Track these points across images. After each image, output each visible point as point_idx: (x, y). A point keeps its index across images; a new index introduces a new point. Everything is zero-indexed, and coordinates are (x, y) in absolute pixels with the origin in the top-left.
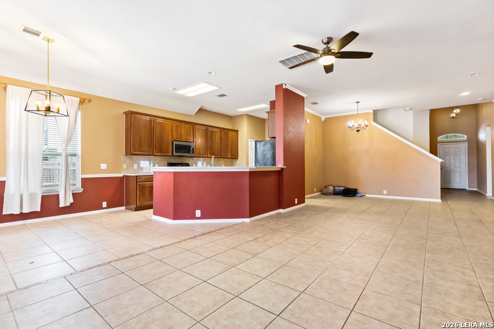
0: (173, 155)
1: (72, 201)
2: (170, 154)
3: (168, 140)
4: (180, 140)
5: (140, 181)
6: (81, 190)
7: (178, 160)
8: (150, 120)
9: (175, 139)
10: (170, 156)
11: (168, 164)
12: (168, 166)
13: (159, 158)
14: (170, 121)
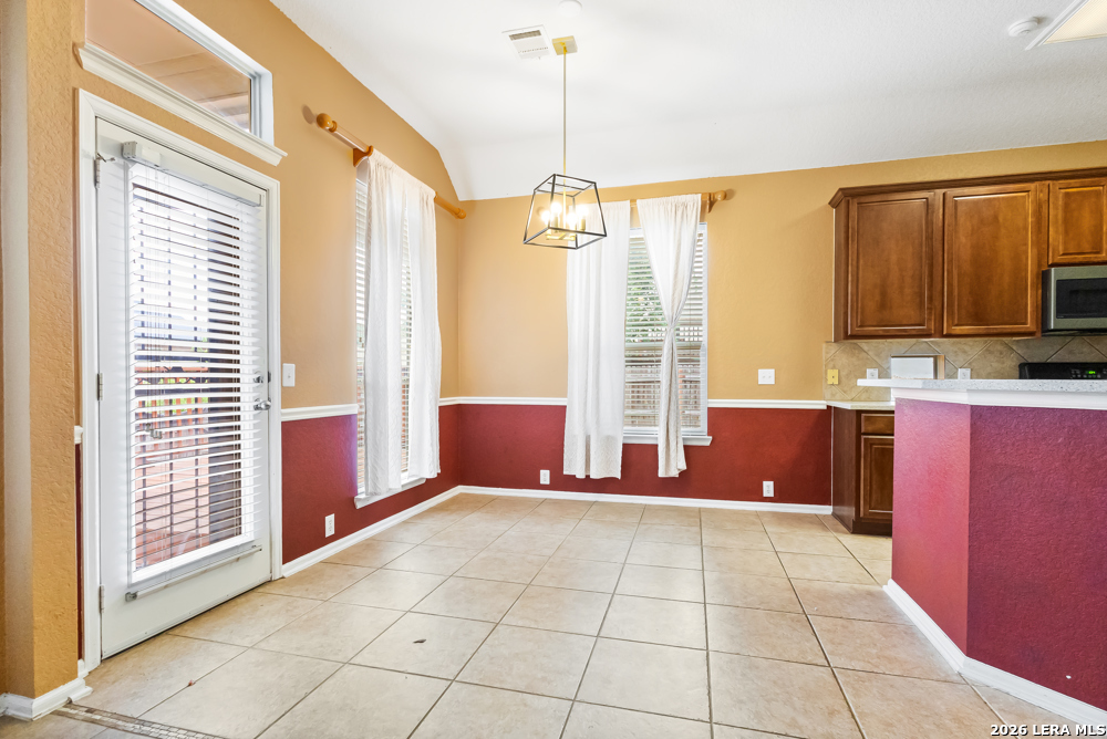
0: (1045, 330)
1: (683, 466)
2: (1030, 325)
3: (1018, 271)
4: (1092, 257)
5: (870, 429)
6: (707, 441)
7: (1086, 349)
8: (928, 205)
9: (1058, 259)
10: (1031, 334)
11: (1022, 366)
12: (1022, 377)
13: (974, 348)
14: (1032, 186)
